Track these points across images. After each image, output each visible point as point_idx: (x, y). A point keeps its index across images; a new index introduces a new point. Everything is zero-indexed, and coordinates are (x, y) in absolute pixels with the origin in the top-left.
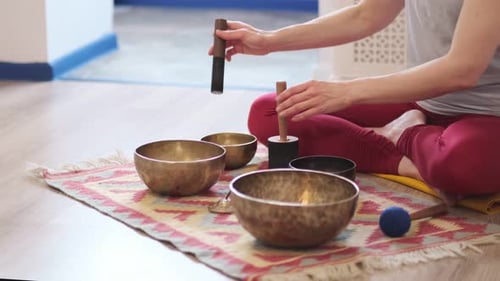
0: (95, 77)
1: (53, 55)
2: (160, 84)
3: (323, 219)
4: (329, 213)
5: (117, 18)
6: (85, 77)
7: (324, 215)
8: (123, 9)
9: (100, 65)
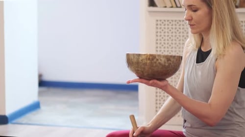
0: (30, 123)
1: (8, 111)
2: (62, 126)
3: (169, 62)
4: (172, 59)
5: (40, 94)
6: (24, 122)
7: (170, 60)
8: (43, 89)
9: (32, 116)
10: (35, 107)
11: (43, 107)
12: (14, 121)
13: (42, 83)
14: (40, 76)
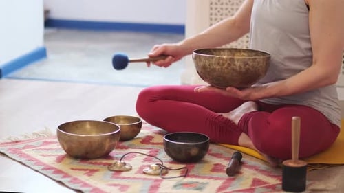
9: (35, 68)
10: (40, 55)
11: (50, 56)
12: (11, 75)
13: (49, 23)
14: (46, 12)
